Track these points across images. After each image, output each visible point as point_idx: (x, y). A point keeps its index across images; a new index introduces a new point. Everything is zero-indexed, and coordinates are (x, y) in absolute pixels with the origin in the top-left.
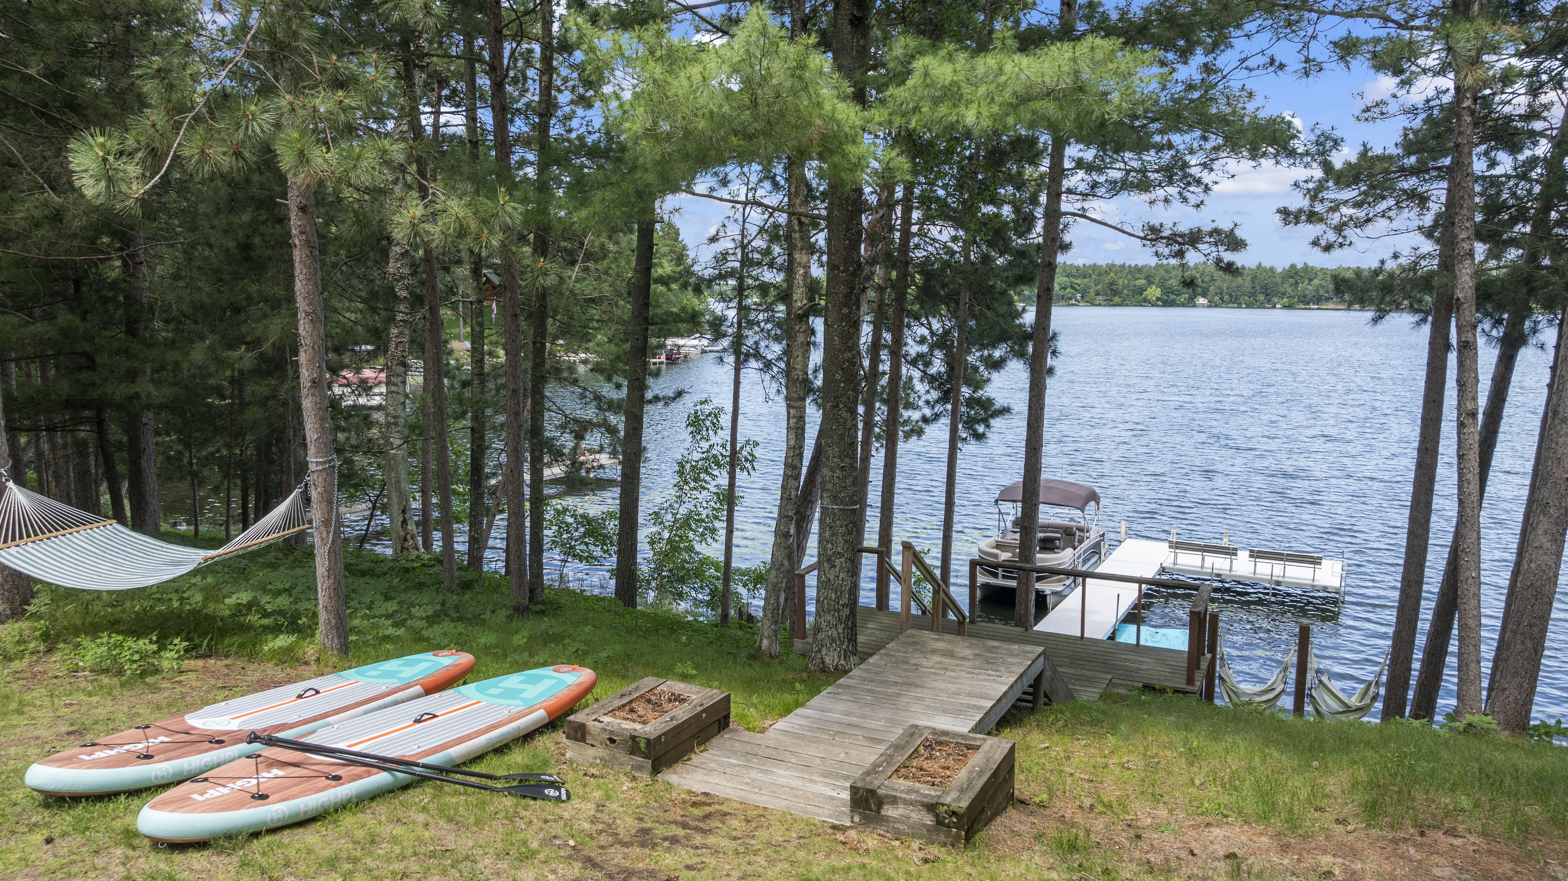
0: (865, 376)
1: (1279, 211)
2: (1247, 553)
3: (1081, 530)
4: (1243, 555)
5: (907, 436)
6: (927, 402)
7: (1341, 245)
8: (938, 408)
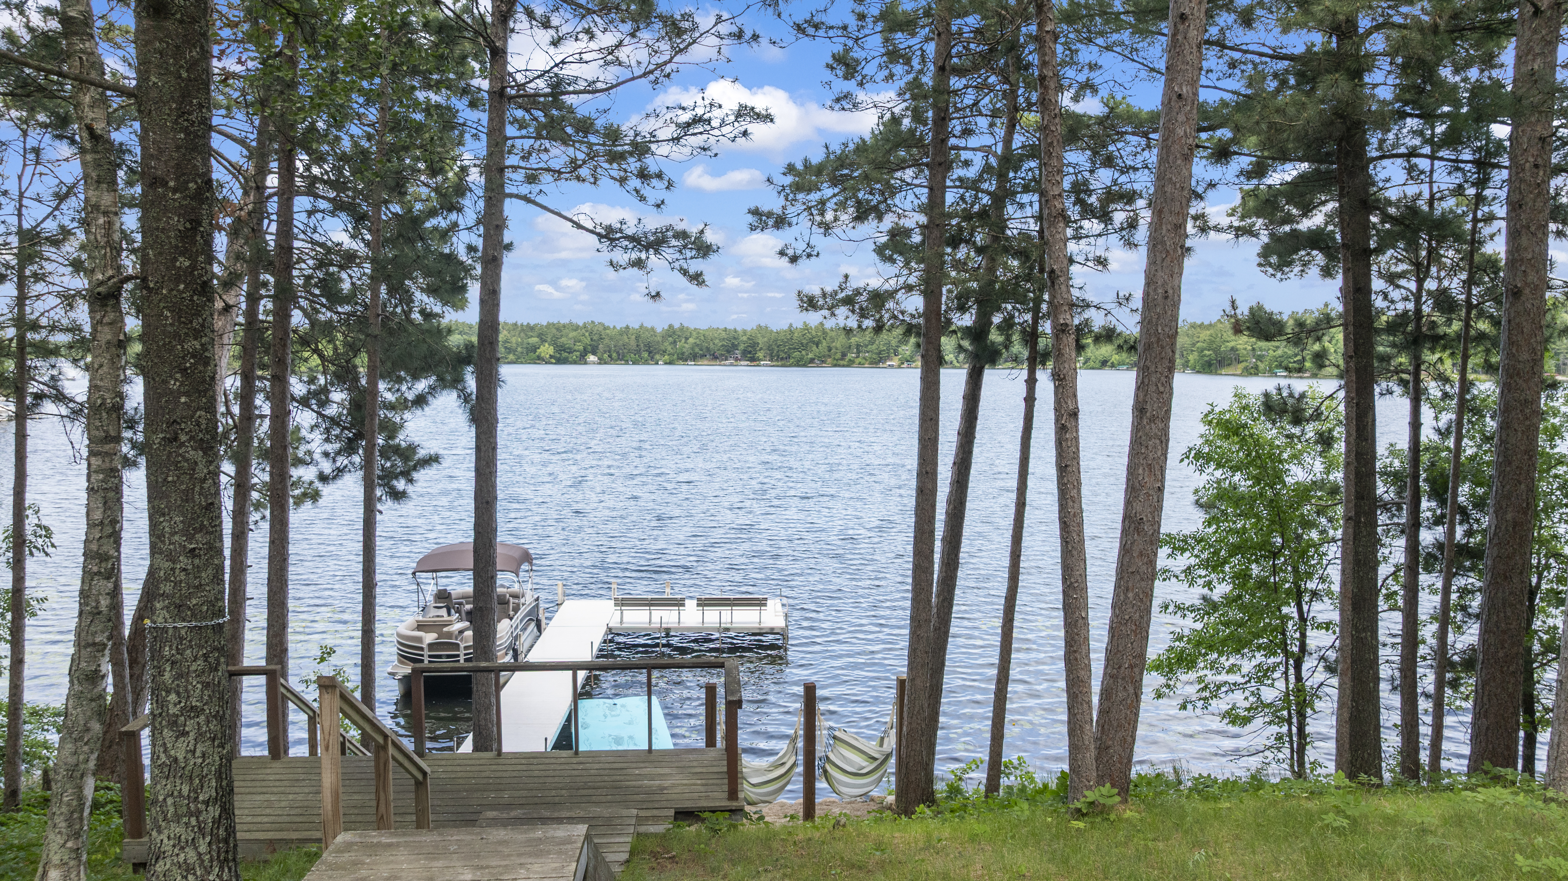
0: (235, 426)
1: (750, 212)
2: (695, 602)
3: (516, 596)
4: (691, 604)
5: (299, 501)
6: (326, 454)
7: (809, 256)
8: (342, 461)
